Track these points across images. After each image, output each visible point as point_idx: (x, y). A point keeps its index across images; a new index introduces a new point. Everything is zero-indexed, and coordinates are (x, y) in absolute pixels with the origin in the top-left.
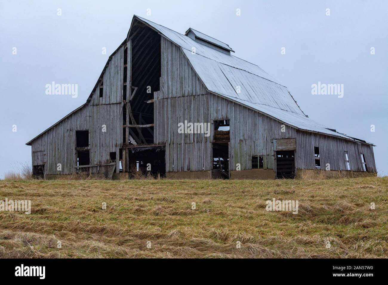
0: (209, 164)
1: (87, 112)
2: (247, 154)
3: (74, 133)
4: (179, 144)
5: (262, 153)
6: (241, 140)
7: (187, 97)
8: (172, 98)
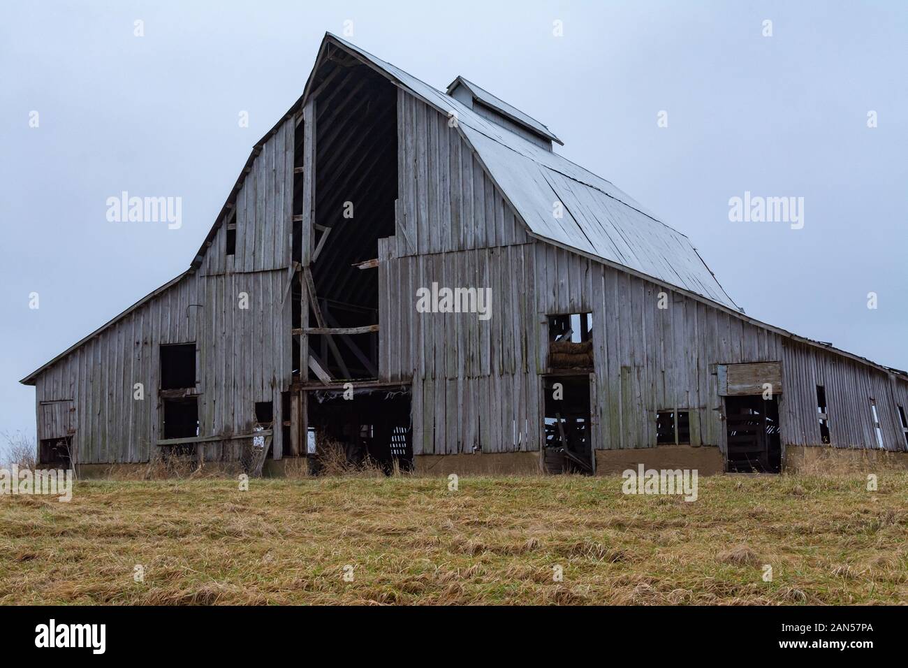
0: (537, 434)
1: (189, 295)
2: (644, 406)
3: (156, 351)
5: (685, 402)
6: (624, 367)
7: (471, 253)
8: (429, 254)
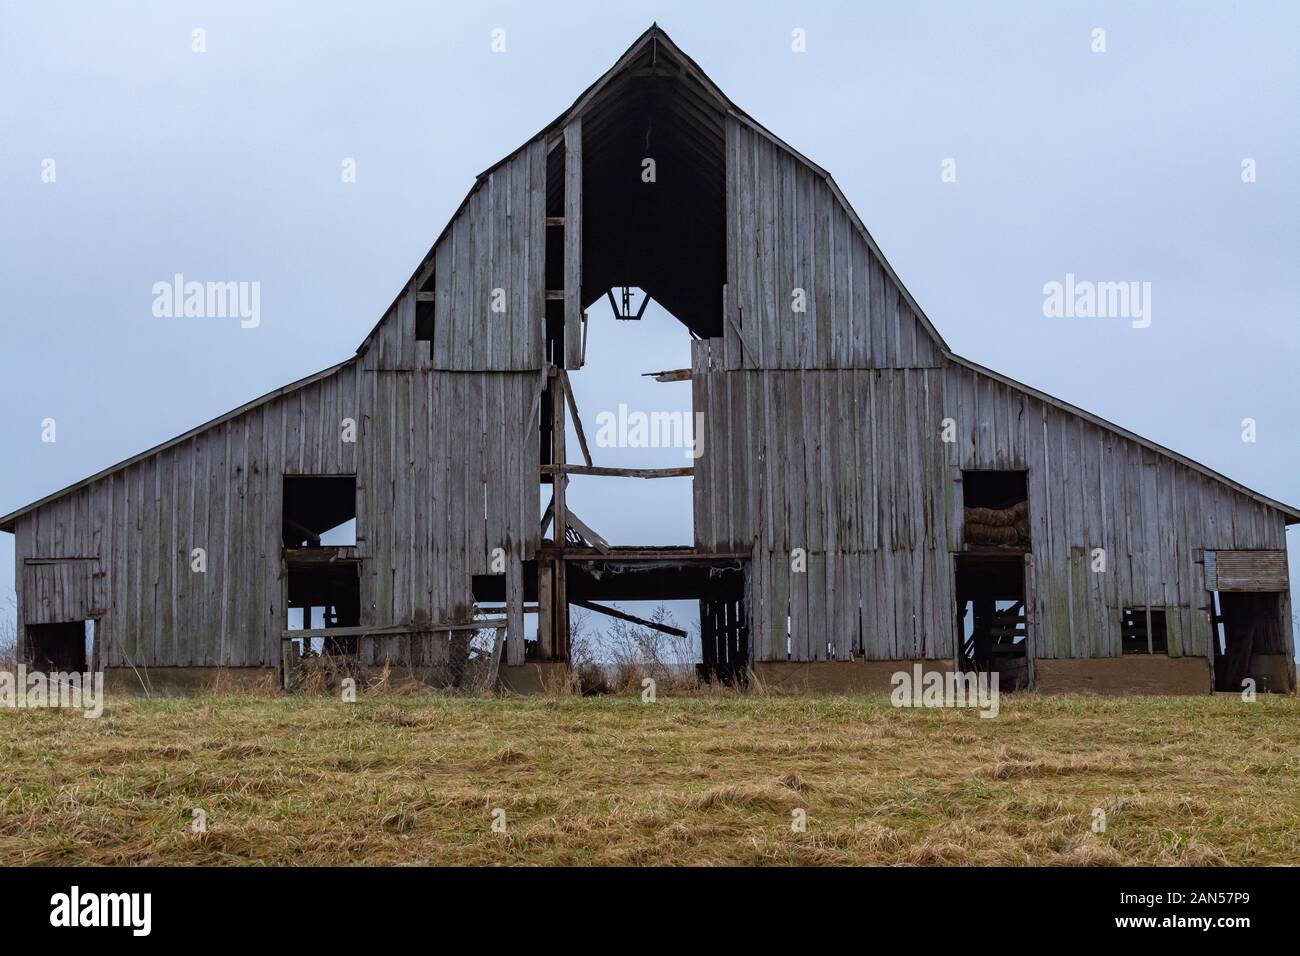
0: (949, 635)
2: (1103, 601)
3: (276, 487)
4: (815, 554)
6: (1075, 548)
7: (847, 373)
8: (779, 369)
